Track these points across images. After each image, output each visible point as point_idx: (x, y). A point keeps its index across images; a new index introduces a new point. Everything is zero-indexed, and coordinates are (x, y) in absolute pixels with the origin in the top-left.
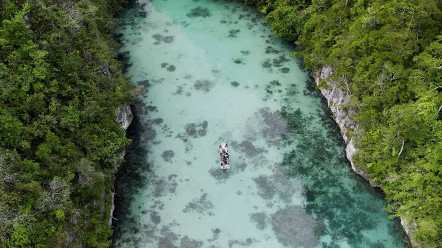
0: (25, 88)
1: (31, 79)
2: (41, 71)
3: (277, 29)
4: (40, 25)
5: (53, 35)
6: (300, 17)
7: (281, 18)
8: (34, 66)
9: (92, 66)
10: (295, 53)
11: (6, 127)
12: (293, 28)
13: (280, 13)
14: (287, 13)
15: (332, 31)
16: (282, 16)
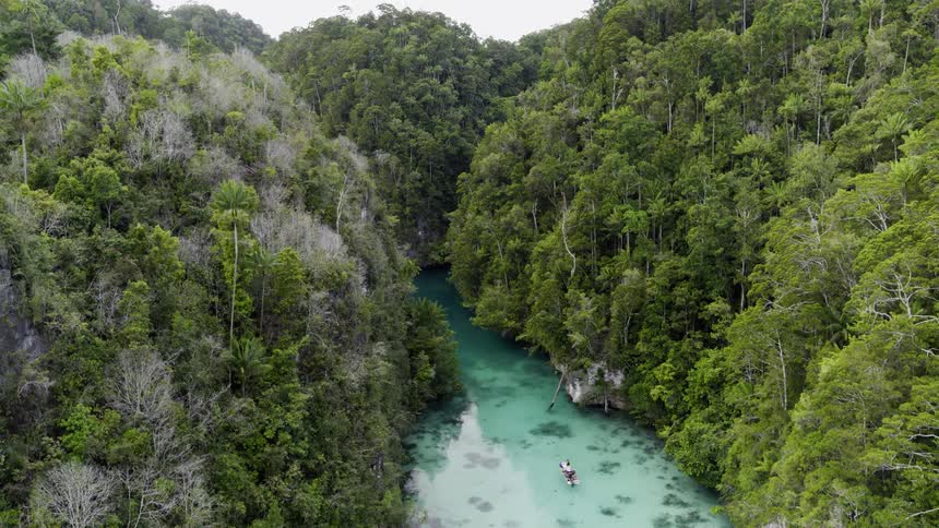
0: (269, 434)
1: (280, 423)
2: (295, 418)
3: (684, 461)
4: (310, 370)
5: (323, 383)
6: (723, 441)
7: (691, 443)
8: (288, 410)
9: (359, 445)
10: (717, 508)
11: (229, 472)
12: (712, 459)
13: (690, 434)
14: (700, 433)
15: (767, 453)
16: (693, 439)
